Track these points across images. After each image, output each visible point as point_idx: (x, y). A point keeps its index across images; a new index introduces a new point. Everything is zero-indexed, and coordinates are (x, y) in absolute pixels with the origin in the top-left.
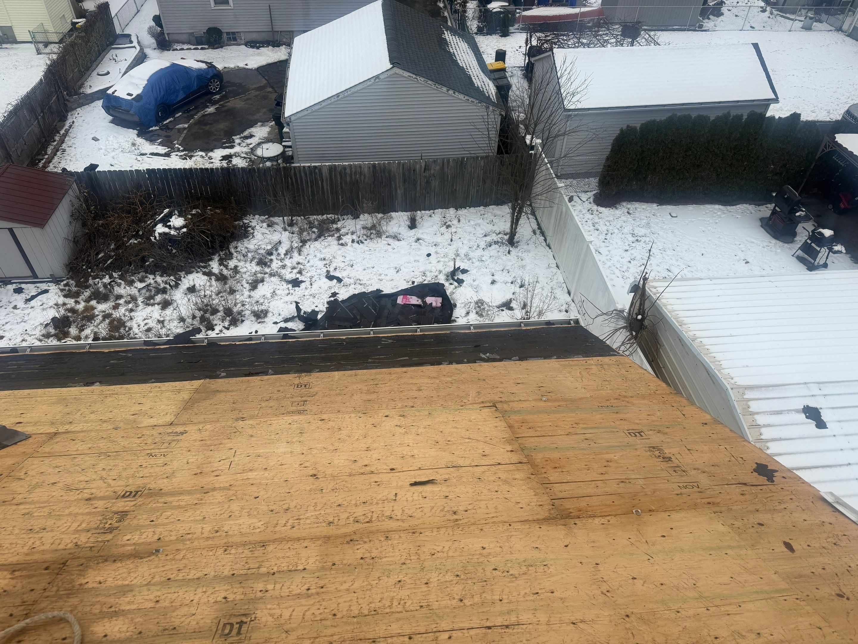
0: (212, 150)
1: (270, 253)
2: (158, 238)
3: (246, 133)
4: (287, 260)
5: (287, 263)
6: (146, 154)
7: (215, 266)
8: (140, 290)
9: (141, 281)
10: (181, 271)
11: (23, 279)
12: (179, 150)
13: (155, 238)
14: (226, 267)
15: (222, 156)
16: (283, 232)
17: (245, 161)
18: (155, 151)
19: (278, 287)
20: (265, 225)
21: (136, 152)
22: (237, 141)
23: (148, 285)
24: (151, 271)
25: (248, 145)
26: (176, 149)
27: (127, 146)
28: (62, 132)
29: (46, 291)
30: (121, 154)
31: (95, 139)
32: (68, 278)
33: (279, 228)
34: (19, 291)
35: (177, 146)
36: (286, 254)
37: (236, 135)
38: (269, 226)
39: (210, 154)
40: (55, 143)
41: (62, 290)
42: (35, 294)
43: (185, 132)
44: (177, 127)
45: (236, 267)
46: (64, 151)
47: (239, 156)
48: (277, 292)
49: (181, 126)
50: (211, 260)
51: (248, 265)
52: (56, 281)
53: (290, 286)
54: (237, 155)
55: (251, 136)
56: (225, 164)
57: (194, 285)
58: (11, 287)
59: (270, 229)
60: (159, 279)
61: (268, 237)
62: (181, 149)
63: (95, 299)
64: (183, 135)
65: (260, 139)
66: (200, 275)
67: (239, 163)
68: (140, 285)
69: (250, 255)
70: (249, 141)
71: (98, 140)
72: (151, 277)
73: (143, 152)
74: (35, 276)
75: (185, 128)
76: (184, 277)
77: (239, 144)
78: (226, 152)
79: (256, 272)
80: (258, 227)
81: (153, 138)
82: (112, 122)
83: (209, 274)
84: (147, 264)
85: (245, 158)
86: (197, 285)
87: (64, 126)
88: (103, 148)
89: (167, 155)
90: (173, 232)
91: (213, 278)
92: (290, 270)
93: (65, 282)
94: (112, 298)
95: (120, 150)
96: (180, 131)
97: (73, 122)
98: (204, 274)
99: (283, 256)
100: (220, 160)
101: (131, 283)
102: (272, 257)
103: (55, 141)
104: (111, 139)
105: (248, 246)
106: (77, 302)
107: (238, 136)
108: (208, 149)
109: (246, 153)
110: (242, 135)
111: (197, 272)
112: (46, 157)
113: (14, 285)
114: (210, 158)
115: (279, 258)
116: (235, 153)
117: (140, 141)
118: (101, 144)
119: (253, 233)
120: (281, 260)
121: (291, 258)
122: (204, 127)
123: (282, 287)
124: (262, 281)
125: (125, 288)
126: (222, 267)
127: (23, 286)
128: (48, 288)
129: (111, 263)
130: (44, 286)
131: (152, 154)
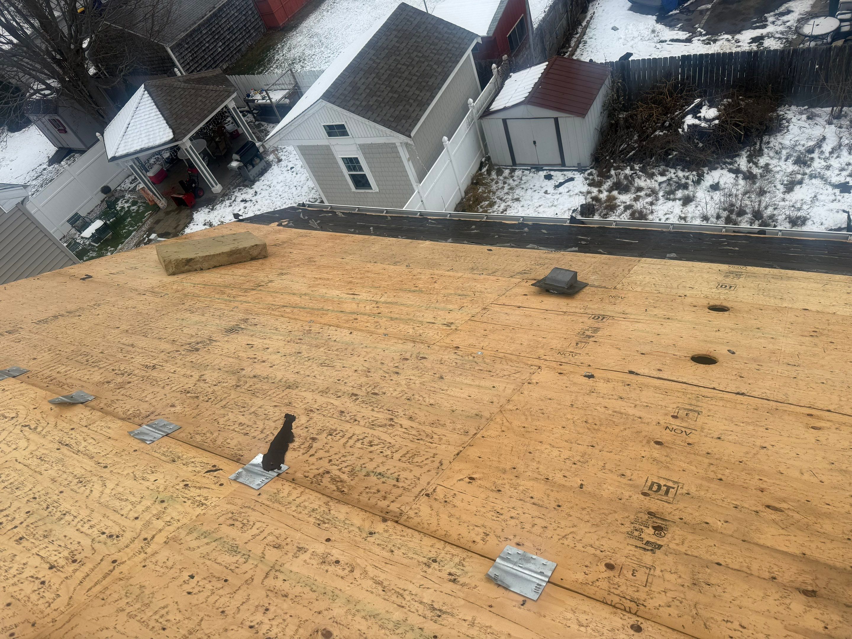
0: (739, 32)
1: (811, 151)
2: (686, 130)
3: (782, 9)
4: (833, 159)
5: (832, 163)
6: (666, 41)
7: (742, 163)
8: (660, 184)
9: (662, 174)
10: (704, 167)
11: (552, 167)
12: (701, 34)
13: (683, 130)
14: (756, 164)
15: (752, 38)
16: (827, 126)
17: (779, 42)
18: (676, 37)
19: (821, 191)
20: (804, 117)
21: (656, 39)
22: (771, 19)
23: (669, 180)
24: (673, 164)
25: (784, 23)
26: (698, 34)
27: (647, 33)
28: (584, 24)
29: (572, 179)
30: (640, 43)
31: (615, 29)
32: (591, 168)
33: (821, 121)
34: (548, 177)
35: (699, 29)
36: (831, 153)
37: (769, 13)
38: (809, 118)
39: (737, 36)
40: (578, 35)
41: (586, 179)
42: (562, 181)
43: (708, 13)
44: (699, 8)
45: (767, 165)
46: (585, 42)
47: (772, 36)
48: (819, 197)
49: (703, 7)
50: (738, 155)
51: (782, 163)
52: (581, 169)
53: (837, 191)
54: (770, 36)
55: (789, 12)
56: (754, 47)
57: (718, 183)
58: (542, 174)
59: (810, 121)
60: (681, 174)
61: (807, 131)
62: (704, 32)
63: (616, 189)
64: (706, 17)
65: (801, 14)
66: (725, 172)
67: (771, 44)
68: (660, 179)
69: (784, 152)
70: (785, 18)
71: (618, 29)
72: (673, 171)
73: (663, 39)
74: (563, 164)
75: (708, 10)
76: (708, 173)
77: (773, 23)
78: (757, 33)
79: (792, 173)
80: (794, 120)
81: (672, 23)
82: (631, 9)
83: (737, 171)
84: (670, 157)
85: (780, 38)
86: (722, 183)
87: (585, 17)
88: (623, 37)
89: (689, 40)
90: (703, 125)
91: (741, 176)
92: (837, 172)
93: (589, 171)
94: (633, 189)
95: (640, 38)
96: (702, 12)
97: (594, 13)
98: (730, 171)
99: (827, 155)
100: (749, 43)
101: (651, 176)
102: (812, 155)
103: (577, 33)
104: (631, 27)
105: (783, 141)
106: (600, 192)
107: (772, 13)
108: (735, 31)
109: (782, 33)
110: (777, 12)
111: (722, 169)
112: (570, 49)
113: (545, 172)
114: (738, 41)
115: (823, 157)
116: (768, 33)
117: (660, 27)
118: (621, 33)
119: (787, 127)
120: (826, 159)
121: (838, 157)
122: (731, 6)
123: (825, 192)
124: (800, 182)
125: (645, 180)
126: (751, 164)
127: (552, 173)
128: (574, 176)
129: (634, 155)
130: (570, 174)
131: (672, 40)
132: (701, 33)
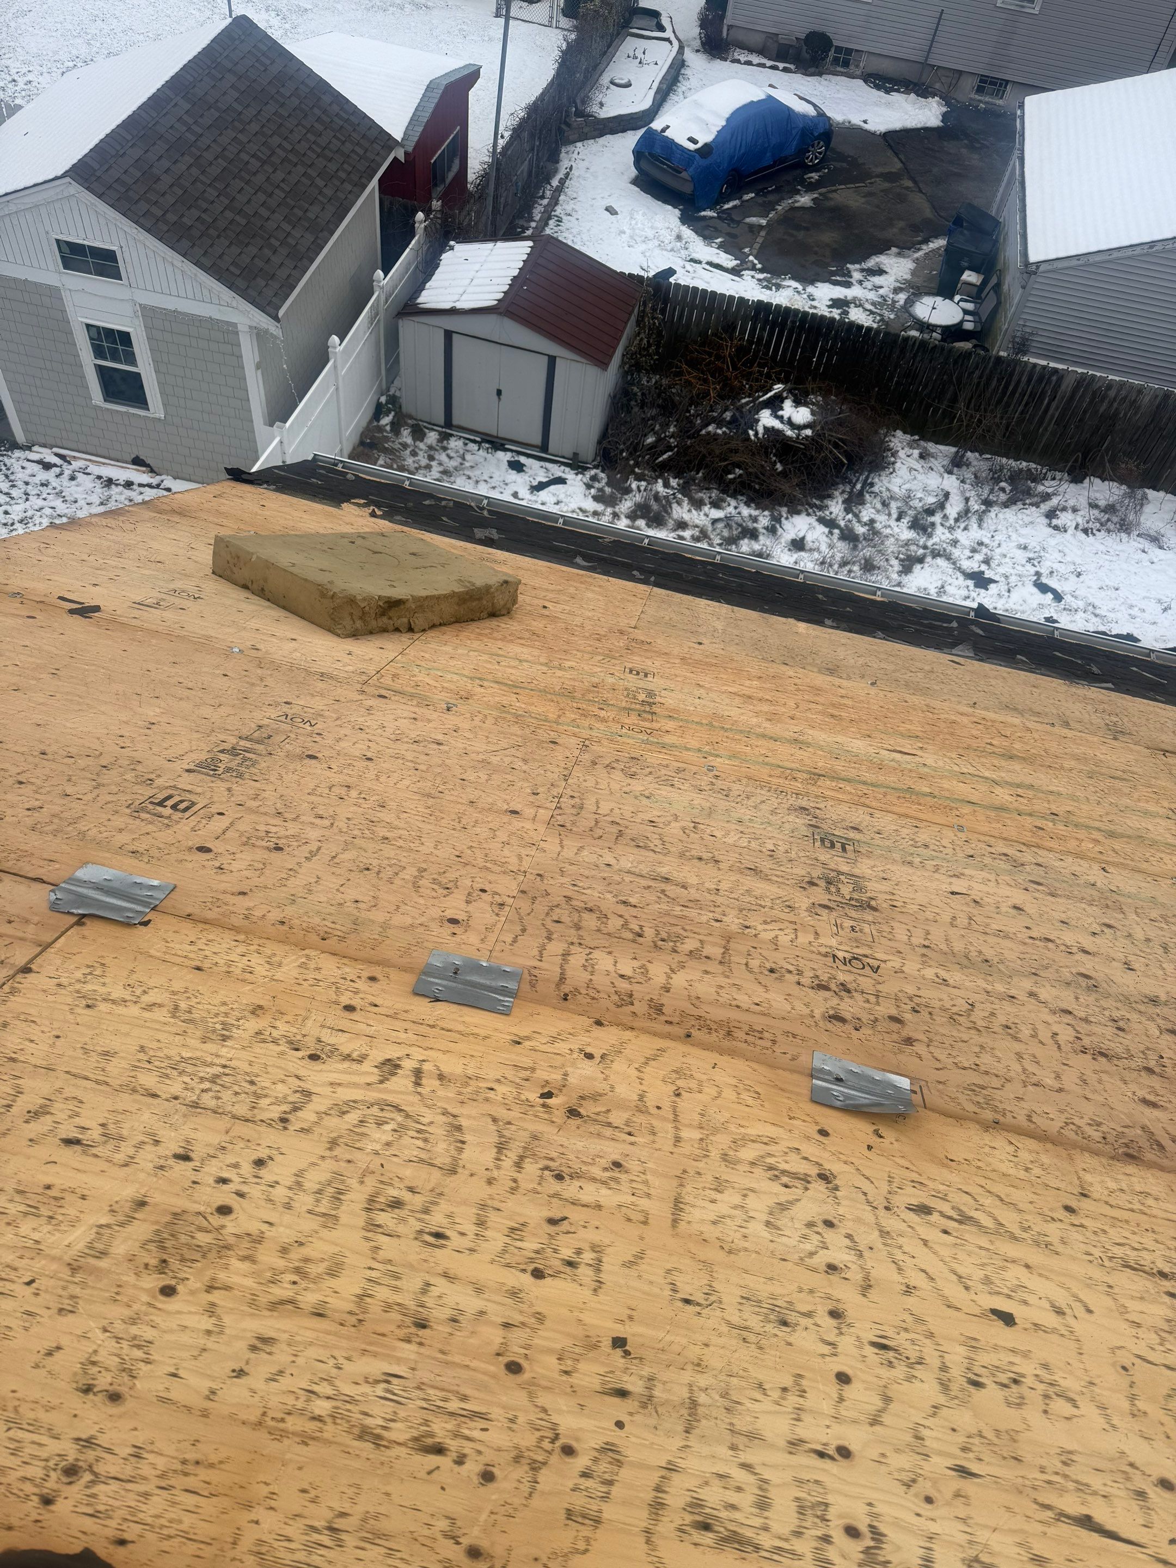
0: (812, 282)
1: (930, 511)
2: (760, 436)
3: (871, 263)
4: (959, 531)
5: (959, 537)
6: (700, 262)
7: (838, 509)
8: (713, 522)
9: (716, 505)
11: (523, 447)
12: (753, 268)
13: (756, 434)
14: (857, 517)
15: (831, 299)
16: (947, 476)
17: (871, 318)
18: (715, 260)
19: (950, 580)
21: (684, 253)
22: (857, 276)
23: (727, 518)
24: (735, 490)
25: (877, 288)
26: (749, 265)
27: (668, 237)
28: (555, 183)
29: (561, 481)
30: (657, 251)
31: (611, 210)
32: (596, 467)
33: (937, 465)
34: (517, 467)
35: (751, 258)
36: (957, 520)
37: (853, 263)
39: (810, 289)
40: (546, 201)
41: (589, 487)
42: (545, 480)
43: (763, 233)
44: (748, 220)
45: (872, 521)
46: (560, 220)
47: (860, 305)
48: (947, 588)
49: (753, 220)
50: (831, 496)
51: (893, 522)
52: (577, 465)
54: (857, 303)
55: (880, 272)
56: (836, 315)
57: (803, 538)
58: (504, 457)
59: (923, 462)
60: (745, 510)
61: (920, 477)
62: (759, 266)
63: (642, 517)
64: (760, 240)
65: (897, 281)
66: (813, 521)
67: (861, 318)
68: (713, 513)
69: (894, 505)
70: (877, 280)
71: (616, 213)
72: (733, 502)
73: (695, 256)
74: (544, 447)
75: (761, 227)
76: (787, 518)
77: (860, 282)
78: (839, 292)
79: (909, 543)
80: (902, 454)
81: (707, 233)
82: (635, 182)
83: (830, 524)
84: (730, 476)
85: (871, 312)
86: (809, 539)
87: (556, 171)
88: (628, 231)
89: (736, 272)
90: (787, 432)
91: (836, 532)
92: (968, 553)
93: (593, 472)
94: (670, 524)
95: (657, 243)
96: (753, 229)
97: (571, 168)
98: (821, 520)
99: (952, 522)
100: (829, 306)
101: (698, 504)
102: (933, 520)
103: (544, 197)
104: (639, 217)
105: (890, 487)
106: (615, 515)
107: (857, 266)
108: (808, 279)
109: (874, 304)
110: (864, 266)
111: (808, 514)
112: (533, 224)
113: (509, 454)
114: (811, 298)
115: (946, 524)
116: (855, 298)
117: (687, 232)
118: (622, 221)
120: (950, 529)
121: (965, 529)
122: (795, 233)
123: (956, 582)
124: (921, 560)
125: (689, 511)
126: (850, 515)
127: (523, 459)
128: (564, 476)
129: (670, 459)
130: (557, 471)
131: (710, 264)
132: (754, 265)
